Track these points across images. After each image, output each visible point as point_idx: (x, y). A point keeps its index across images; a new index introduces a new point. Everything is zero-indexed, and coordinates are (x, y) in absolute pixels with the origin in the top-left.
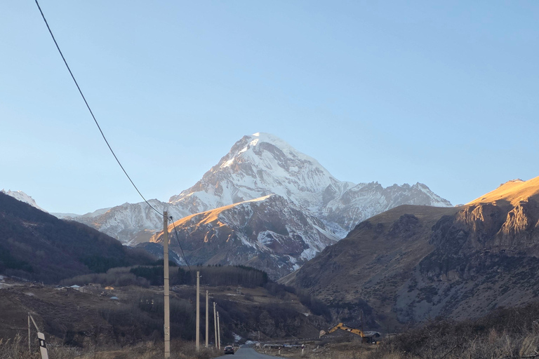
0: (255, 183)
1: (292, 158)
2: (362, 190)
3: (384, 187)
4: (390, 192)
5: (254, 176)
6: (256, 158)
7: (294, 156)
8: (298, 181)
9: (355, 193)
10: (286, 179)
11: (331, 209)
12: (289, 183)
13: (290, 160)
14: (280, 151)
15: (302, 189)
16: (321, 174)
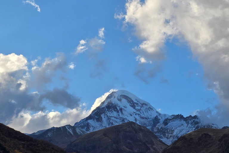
0: (119, 115)
1: (137, 102)
2: (173, 118)
3: (185, 117)
4: (188, 119)
5: (118, 112)
6: (119, 103)
7: (138, 101)
8: (140, 114)
9: (170, 120)
10: (134, 112)
11: (158, 128)
12: (136, 115)
13: (136, 103)
14: (131, 99)
15: (143, 118)
16: (152, 110)
